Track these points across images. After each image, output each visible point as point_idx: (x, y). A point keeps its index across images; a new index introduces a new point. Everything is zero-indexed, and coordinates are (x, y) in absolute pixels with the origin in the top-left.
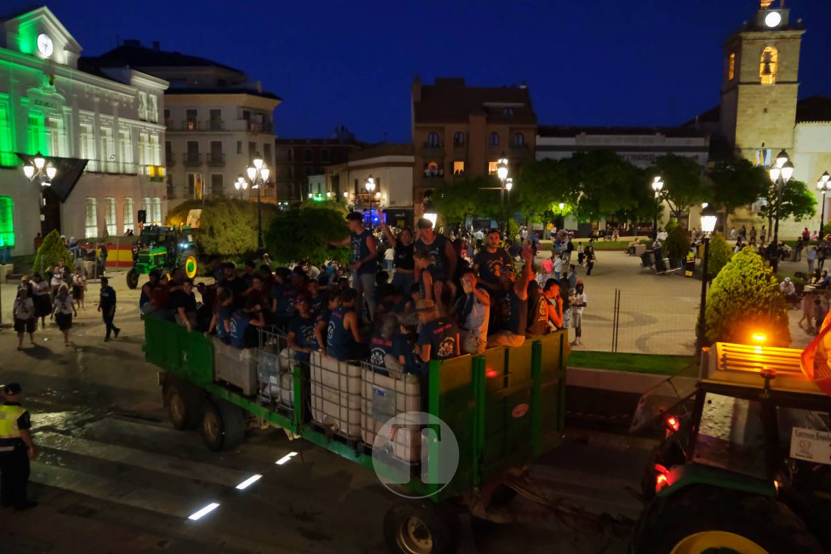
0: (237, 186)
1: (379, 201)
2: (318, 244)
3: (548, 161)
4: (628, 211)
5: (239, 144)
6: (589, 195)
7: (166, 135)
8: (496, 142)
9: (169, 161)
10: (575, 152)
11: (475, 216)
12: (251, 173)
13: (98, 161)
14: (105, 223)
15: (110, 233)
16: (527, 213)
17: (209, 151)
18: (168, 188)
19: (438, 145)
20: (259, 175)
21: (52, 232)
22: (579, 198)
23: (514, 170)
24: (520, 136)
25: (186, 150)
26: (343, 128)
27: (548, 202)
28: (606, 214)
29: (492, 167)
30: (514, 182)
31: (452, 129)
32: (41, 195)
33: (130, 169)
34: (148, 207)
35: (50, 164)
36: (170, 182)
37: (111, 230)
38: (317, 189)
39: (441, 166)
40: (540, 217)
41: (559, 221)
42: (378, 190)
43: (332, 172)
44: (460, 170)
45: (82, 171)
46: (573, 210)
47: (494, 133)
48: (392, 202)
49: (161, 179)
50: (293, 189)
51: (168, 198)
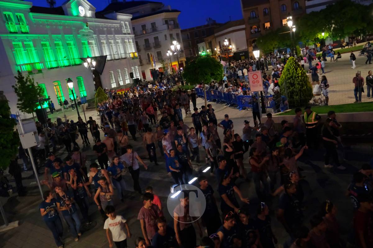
0: (168, 55)
1: (231, 49)
2: (206, 74)
3: (313, 13)
4: (360, 30)
5: (165, 36)
6: (337, 26)
7: (135, 38)
8: (285, 9)
9: (138, 49)
10: (328, 5)
11: (279, 48)
12: (172, 48)
13: (111, 55)
14: (118, 80)
15: (121, 85)
16: (305, 41)
17: (154, 41)
18: (140, 61)
19: (256, 17)
20: (176, 48)
21: (99, 88)
22: (332, 28)
23: (296, 21)
24: (297, 4)
25: (144, 44)
26: (210, 19)
27: (316, 33)
28: (348, 34)
29: (284, 22)
30: (296, 27)
31: (261, 8)
32: (92, 73)
33: (123, 56)
34: (134, 70)
35: (93, 60)
36: (140, 58)
37: (121, 83)
38: (202, 49)
39: (258, 28)
40: (312, 42)
41: (322, 42)
42: (230, 44)
43: (208, 40)
44: (268, 27)
45: (105, 61)
46: (329, 35)
47: (283, 5)
48: (237, 49)
49: (137, 58)
50: (192, 51)
51: (141, 66)
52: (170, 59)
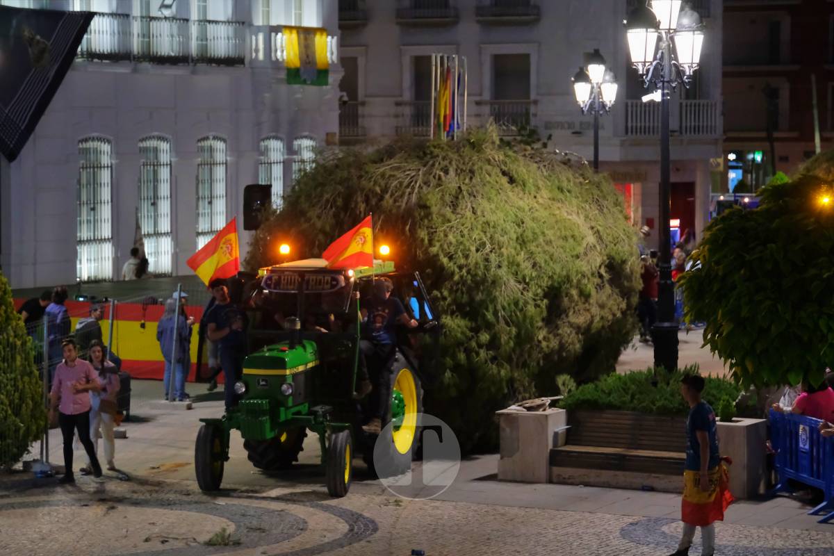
0: (582, 93)
12: (639, 46)
13: (122, 16)
14: (138, 228)
18: (343, 104)
20: (666, 52)
33: (221, 42)
34: (276, 171)
36: (349, 85)
37: (157, 253)
45: (72, 53)
50: (784, 103)
51: (343, 143)
52: (591, 133)
